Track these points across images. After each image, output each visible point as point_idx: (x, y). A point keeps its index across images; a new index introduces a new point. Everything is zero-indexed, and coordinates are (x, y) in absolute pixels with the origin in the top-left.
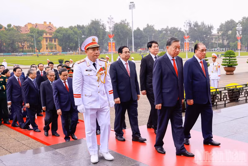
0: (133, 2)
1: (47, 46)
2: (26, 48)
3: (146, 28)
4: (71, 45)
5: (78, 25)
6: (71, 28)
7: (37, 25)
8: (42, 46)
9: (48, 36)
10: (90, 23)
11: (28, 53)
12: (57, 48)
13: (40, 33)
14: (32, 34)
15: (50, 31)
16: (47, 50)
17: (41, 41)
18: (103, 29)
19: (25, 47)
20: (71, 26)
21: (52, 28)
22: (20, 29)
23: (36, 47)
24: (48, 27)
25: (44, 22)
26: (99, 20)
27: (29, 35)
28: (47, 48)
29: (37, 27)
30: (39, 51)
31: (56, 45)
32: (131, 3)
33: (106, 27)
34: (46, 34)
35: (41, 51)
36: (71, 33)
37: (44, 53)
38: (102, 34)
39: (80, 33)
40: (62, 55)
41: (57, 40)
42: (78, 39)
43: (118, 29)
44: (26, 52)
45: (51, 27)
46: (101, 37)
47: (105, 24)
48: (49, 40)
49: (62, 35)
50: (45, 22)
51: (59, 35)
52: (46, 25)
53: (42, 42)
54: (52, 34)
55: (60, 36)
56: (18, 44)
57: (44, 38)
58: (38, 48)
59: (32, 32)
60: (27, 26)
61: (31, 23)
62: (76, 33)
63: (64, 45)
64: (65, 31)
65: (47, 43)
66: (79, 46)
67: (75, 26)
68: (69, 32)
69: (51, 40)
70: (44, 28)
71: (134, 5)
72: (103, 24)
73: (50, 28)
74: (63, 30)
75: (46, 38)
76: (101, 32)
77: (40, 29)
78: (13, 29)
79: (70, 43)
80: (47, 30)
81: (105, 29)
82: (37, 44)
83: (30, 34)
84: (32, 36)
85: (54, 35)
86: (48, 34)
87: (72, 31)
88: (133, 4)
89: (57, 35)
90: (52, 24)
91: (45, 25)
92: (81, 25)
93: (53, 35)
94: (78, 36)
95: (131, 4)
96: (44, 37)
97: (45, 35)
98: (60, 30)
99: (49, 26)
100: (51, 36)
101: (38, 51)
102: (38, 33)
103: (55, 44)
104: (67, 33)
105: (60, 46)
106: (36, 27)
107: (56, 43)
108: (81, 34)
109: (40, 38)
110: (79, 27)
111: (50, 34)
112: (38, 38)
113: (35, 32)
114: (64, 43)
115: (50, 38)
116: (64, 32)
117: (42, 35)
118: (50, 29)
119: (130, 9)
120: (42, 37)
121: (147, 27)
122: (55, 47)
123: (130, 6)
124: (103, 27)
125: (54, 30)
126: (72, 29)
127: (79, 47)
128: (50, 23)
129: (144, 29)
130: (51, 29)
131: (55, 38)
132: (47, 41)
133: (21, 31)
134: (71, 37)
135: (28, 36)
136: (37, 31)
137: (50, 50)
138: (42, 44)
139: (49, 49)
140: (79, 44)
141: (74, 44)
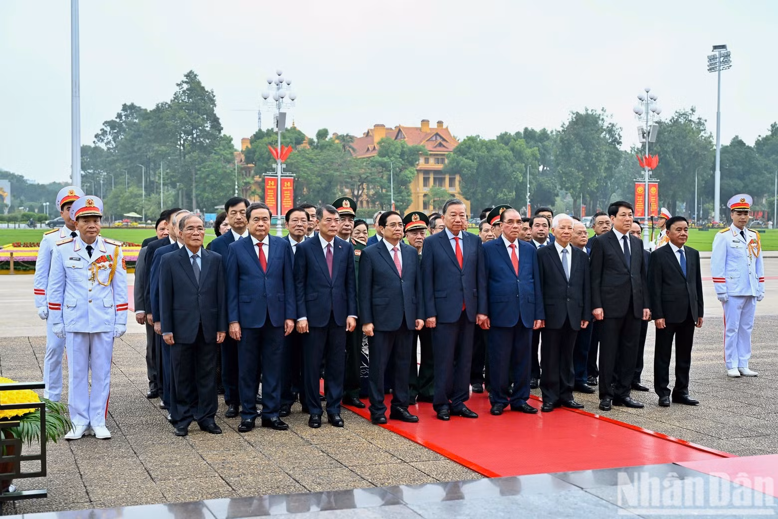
0: (723, 47)
1: (426, 199)
2: (365, 203)
3: (766, 139)
4: (500, 195)
5: (526, 129)
6: (504, 139)
7: (400, 130)
8: (413, 198)
9: (432, 165)
10: (567, 124)
13: (410, 156)
14: (385, 159)
15: (440, 151)
17: (410, 182)
18: (611, 143)
19: (362, 202)
20: (506, 133)
21: (444, 140)
22: (351, 144)
23: (393, 202)
24: (434, 139)
25: (423, 121)
26: (599, 112)
27: (377, 162)
28: (426, 205)
29: (399, 137)
31: (453, 195)
32: (715, 47)
33: (620, 137)
34: (427, 161)
36: (505, 156)
38: (606, 158)
39: (534, 155)
41: (458, 178)
42: (524, 176)
43: (665, 143)
45: (441, 137)
46: (602, 171)
47: (617, 127)
48: (435, 179)
49: (475, 164)
50: (425, 122)
51: (464, 160)
52: (429, 131)
53: (411, 186)
54: (443, 161)
55: (470, 166)
56: (342, 191)
57: (419, 171)
58: (398, 204)
59: (384, 152)
60: (371, 133)
61: (383, 126)
62: (519, 155)
63: (479, 196)
64: (484, 149)
65: (426, 190)
66: (529, 200)
67: (518, 134)
68: (496, 153)
69: (439, 180)
70: (421, 142)
71: (728, 55)
72: (613, 125)
73: (439, 140)
74: (479, 145)
75: (426, 172)
76: (604, 153)
77: (410, 142)
78: (330, 144)
79: (498, 189)
80: (429, 147)
81: (619, 143)
82: (398, 192)
83: (380, 159)
84: (384, 165)
85: (450, 163)
86: (432, 160)
87: (507, 147)
88: (723, 51)
89: (458, 163)
90: (444, 126)
91: (425, 129)
92: (538, 129)
93: (446, 161)
94: (526, 167)
95: (716, 53)
96: (418, 168)
97: (421, 163)
98: (470, 146)
99: (437, 134)
100: (440, 167)
102: (402, 154)
103: (451, 191)
104: (492, 157)
105: (467, 199)
106: (396, 138)
107: (456, 190)
108: (536, 159)
109: (407, 172)
110: (529, 135)
111: (439, 159)
112: (403, 173)
113: (392, 152)
114: (479, 190)
115: (436, 172)
116: (483, 153)
117: (412, 164)
118: (440, 145)
119: (710, 70)
120: (413, 169)
121: (769, 133)
123: (712, 59)
124: (612, 136)
125: (452, 146)
126: (507, 144)
127: (528, 203)
128: (440, 123)
129: (758, 143)
130: (444, 143)
131: (454, 171)
132: (426, 180)
133: (354, 150)
134: (502, 168)
135: (373, 166)
136: (399, 151)
138: (413, 191)
139: (431, 207)
140: (529, 194)
141: (512, 193)
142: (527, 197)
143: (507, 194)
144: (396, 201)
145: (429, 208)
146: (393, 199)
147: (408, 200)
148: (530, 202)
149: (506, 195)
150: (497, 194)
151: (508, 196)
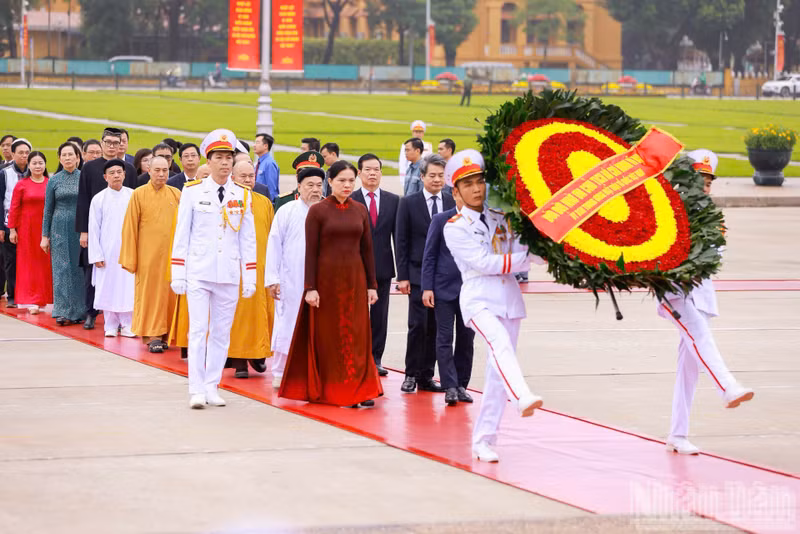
1: (509, 16)
2: (362, 25)
8: (478, 13)
11: (365, 71)
12: (588, 32)
16: (509, 50)
19: (353, 21)
23: (430, 22)
28: (507, 32)
30: (450, 58)
31: (579, 8)
35: (461, 51)
37: (488, 73)
40: (646, 95)
44: (344, 61)
58: (444, 28)
63: (648, 13)
66: (780, 24)
101: (439, 51)
105: (617, 17)
122: (574, 27)
127: (779, 32)
137: (528, 52)
139: (522, 37)
140: (780, 7)
141: (738, 5)
142: (777, 16)
143: (724, 5)
144: (439, 21)
145: (515, 39)
146: (433, 17)
147: (468, 19)
148: (783, 28)
149: (723, 10)
150: (699, 6)
151: (727, 13)
